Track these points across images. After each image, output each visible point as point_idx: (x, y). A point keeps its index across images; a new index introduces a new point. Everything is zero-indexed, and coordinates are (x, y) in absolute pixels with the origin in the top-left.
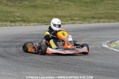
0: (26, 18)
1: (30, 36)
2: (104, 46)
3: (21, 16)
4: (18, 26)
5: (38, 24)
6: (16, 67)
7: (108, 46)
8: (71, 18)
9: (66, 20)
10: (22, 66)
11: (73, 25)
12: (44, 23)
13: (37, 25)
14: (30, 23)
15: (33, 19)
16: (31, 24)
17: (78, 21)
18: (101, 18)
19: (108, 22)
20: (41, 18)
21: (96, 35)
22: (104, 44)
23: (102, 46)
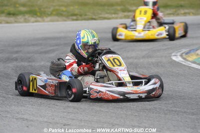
1: (40, 42)
2: (174, 58)
5: (59, 19)
7: (182, 60)
9: (113, 12)
12: (71, 17)
15: (52, 9)
16: (46, 20)
18: (181, 6)
19: (193, 13)
22: (176, 56)
23: (171, 59)
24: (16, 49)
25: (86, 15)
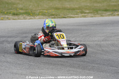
24: (24, 35)
25: (59, 15)
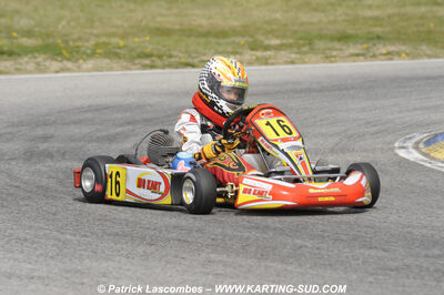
0: (59, 41)
1: (89, 115)
2: (402, 153)
3: (36, 29)
4: (30, 72)
5: (115, 65)
6: (53, 242)
7: (422, 157)
8: (251, 40)
9: (230, 49)
10: (78, 238)
11: (264, 67)
12: (137, 61)
13: (111, 69)
14: (81, 61)
15: (92, 42)
16: (84, 66)
17: (282, 53)
18: (379, 37)
19: (407, 54)
20: (123, 37)
21: (363, 110)
22: (404, 148)
23: (396, 155)
